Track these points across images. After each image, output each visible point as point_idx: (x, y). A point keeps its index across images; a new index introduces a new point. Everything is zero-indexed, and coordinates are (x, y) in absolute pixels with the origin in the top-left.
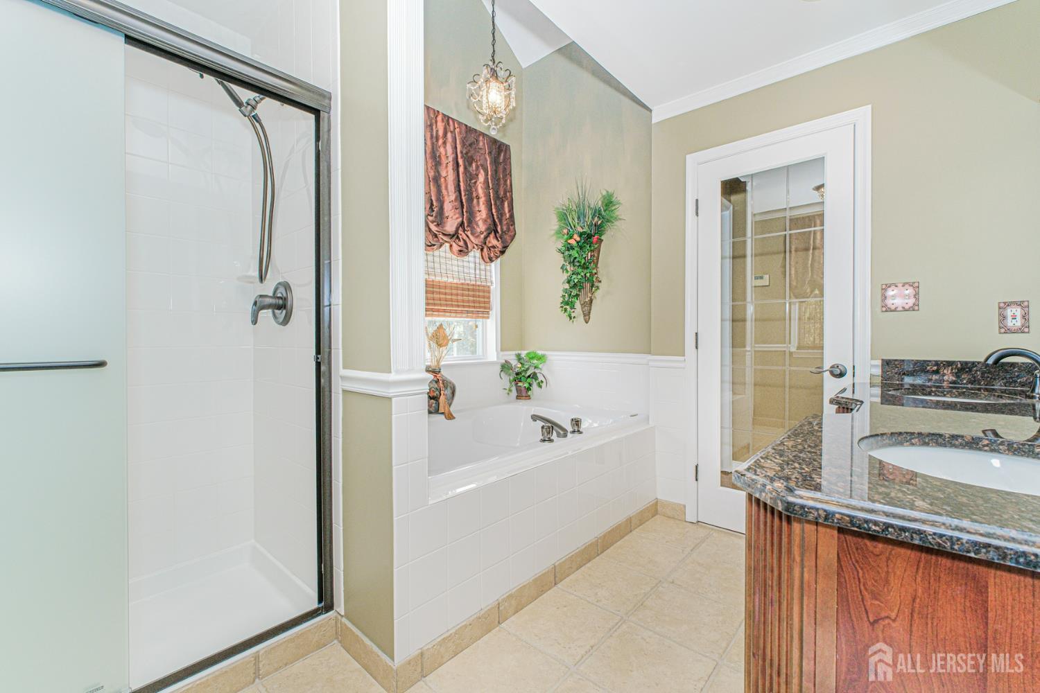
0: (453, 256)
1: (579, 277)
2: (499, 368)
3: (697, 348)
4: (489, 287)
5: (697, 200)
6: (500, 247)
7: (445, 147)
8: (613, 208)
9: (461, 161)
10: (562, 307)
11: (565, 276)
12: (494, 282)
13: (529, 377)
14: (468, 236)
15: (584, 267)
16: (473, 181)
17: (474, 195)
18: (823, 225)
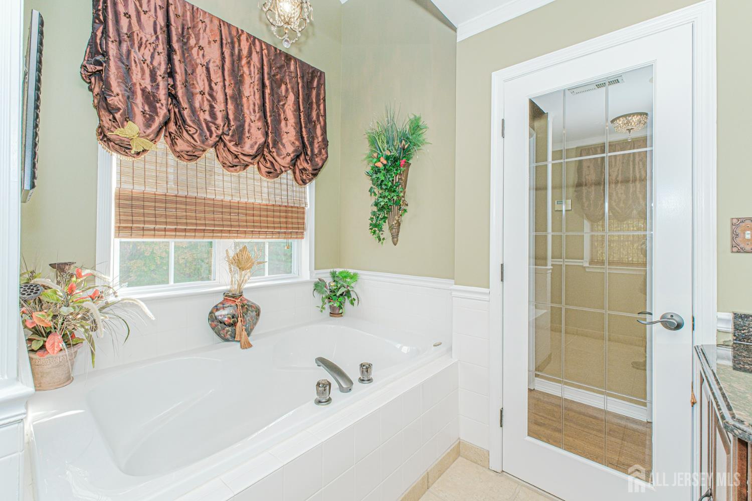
0: (262, 177)
1: (386, 200)
2: (312, 287)
3: (502, 280)
4: (303, 208)
5: (503, 120)
6: (310, 169)
7: (249, 67)
8: (420, 132)
9: (267, 82)
10: (371, 229)
11: (373, 199)
12: (308, 203)
13: (341, 295)
14: (274, 158)
15: (391, 190)
16: (281, 103)
17: (282, 117)
18: (652, 146)
